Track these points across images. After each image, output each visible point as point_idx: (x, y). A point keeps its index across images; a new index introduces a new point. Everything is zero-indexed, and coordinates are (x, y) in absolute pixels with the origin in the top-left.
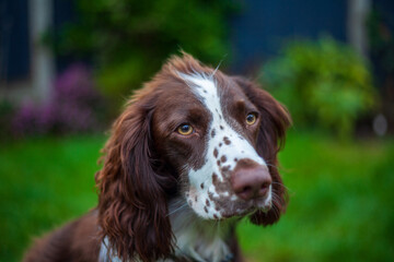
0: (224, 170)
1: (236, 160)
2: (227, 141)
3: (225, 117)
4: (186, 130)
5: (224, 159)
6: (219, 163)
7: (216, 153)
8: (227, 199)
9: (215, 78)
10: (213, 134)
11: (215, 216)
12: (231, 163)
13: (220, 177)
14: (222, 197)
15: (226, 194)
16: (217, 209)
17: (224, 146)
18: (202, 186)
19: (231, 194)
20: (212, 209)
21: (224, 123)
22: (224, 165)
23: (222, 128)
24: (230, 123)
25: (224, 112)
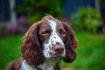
0: (53, 44)
1: (56, 42)
2: (55, 38)
3: (56, 32)
4: (46, 34)
5: (53, 42)
6: (51, 42)
7: (51, 40)
8: (52, 53)
9: (56, 22)
10: (52, 35)
11: (49, 57)
12: (55, 43)
13: (51, 46)
14: (51, 52)
15: (52, 51)
16: (50, 55)
17: (54, 38)
18: (47, 49)
19: (53, 51)
20: (48, 55)
21: (56, 33)
22: (53, 43)
23: (55, 34)
24: (57, 33)
25: (56, 31)
